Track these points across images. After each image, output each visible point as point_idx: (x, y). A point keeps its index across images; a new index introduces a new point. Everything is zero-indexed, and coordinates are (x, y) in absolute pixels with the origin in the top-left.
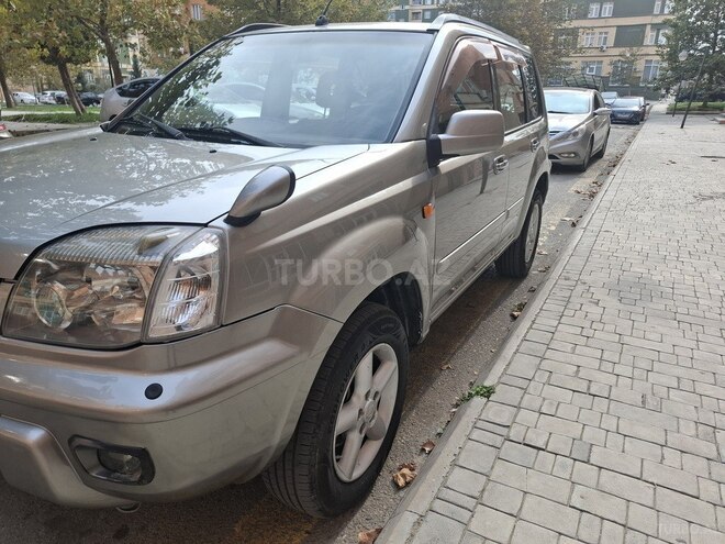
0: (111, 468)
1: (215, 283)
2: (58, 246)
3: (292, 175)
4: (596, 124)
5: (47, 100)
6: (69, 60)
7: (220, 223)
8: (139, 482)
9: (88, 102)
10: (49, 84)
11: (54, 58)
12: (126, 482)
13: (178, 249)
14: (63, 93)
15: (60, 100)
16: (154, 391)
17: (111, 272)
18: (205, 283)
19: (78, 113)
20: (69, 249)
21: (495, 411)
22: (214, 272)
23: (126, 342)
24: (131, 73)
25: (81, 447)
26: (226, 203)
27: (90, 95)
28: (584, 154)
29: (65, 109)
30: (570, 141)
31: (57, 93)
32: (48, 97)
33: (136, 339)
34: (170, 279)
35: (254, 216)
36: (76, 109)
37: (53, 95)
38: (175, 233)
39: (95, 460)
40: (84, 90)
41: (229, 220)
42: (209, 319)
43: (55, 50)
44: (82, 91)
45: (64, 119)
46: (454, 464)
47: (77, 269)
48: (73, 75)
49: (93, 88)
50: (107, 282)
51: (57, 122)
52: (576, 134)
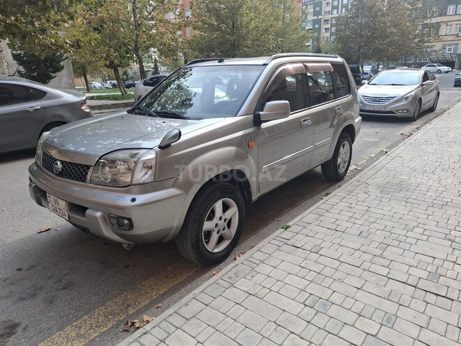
0: (120, 225)
1: (154, 168)
2: (107, 155)
3: (180, 132)
4: (423, 92)
5: (107, 86)
6: (119, 66)
7: (157, 148)
8: (128, 230)
9: (129, 86)
10: (109, 76)
11: (112, 66)
12: (125, 230)
13: (142, 156)
14: (115, 82)
15: (114, 86)
16: (133, 200)
17: (123, 163)
18: (150, 168)
19: (123, 94)
20: (111, 156)
21: (287, 234)
22: (153, 164)
23: (126, 185)
24: (153, 68)
25: (112, 217)
26: (158, 142)
27: (130, 82)
28: (413, 111)
29: (117, 91)
30: (404, 102)
31: (113, 82)
32: (108, 84)
33: (129, 184)
34: (140, 165)
35: (168, 146)
36: (122, 92)
37: (110, 83)
38: (142, 152)
39: (116, 222)
40: (127, 80)
41: (160, 147)
42: (151, 179)
43: (112, 62)
44: (126, 80)
45: (115, 98)
46: (259, 250)
47: (113, 162)
48: (121, 73)
49: (132, 78)
50: (121, 167)
51: (112, 99)
52: (407, 98)
